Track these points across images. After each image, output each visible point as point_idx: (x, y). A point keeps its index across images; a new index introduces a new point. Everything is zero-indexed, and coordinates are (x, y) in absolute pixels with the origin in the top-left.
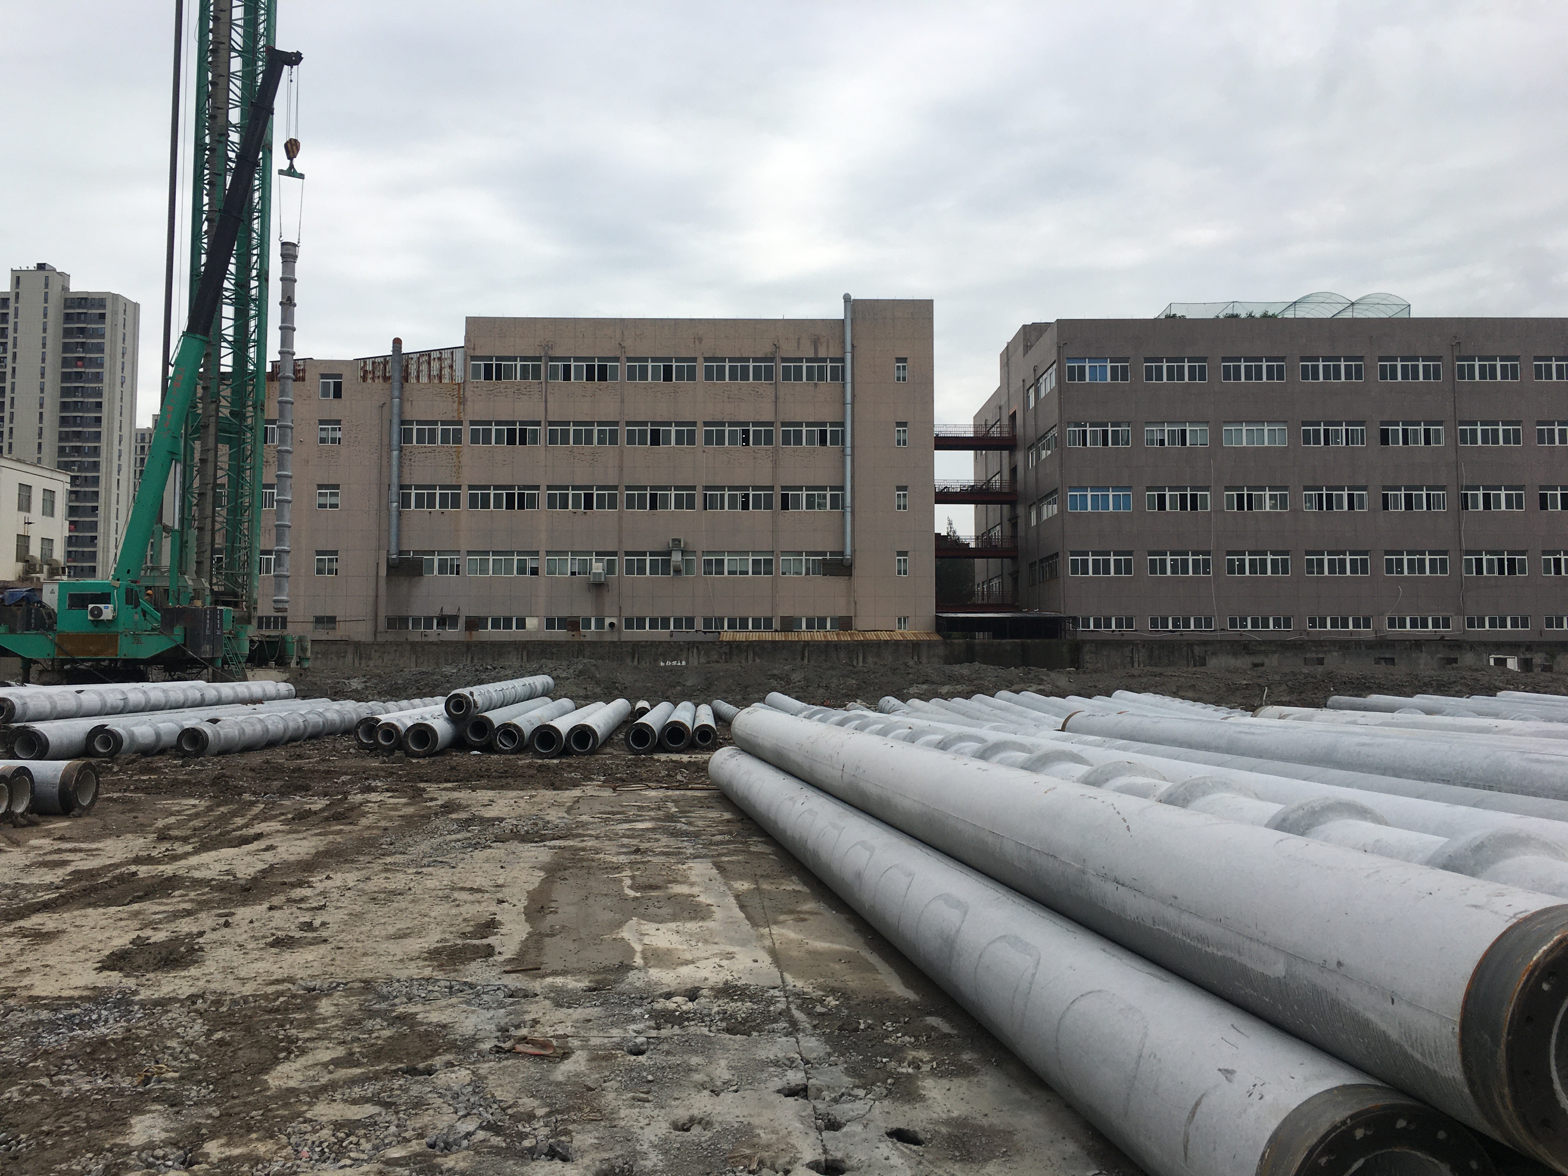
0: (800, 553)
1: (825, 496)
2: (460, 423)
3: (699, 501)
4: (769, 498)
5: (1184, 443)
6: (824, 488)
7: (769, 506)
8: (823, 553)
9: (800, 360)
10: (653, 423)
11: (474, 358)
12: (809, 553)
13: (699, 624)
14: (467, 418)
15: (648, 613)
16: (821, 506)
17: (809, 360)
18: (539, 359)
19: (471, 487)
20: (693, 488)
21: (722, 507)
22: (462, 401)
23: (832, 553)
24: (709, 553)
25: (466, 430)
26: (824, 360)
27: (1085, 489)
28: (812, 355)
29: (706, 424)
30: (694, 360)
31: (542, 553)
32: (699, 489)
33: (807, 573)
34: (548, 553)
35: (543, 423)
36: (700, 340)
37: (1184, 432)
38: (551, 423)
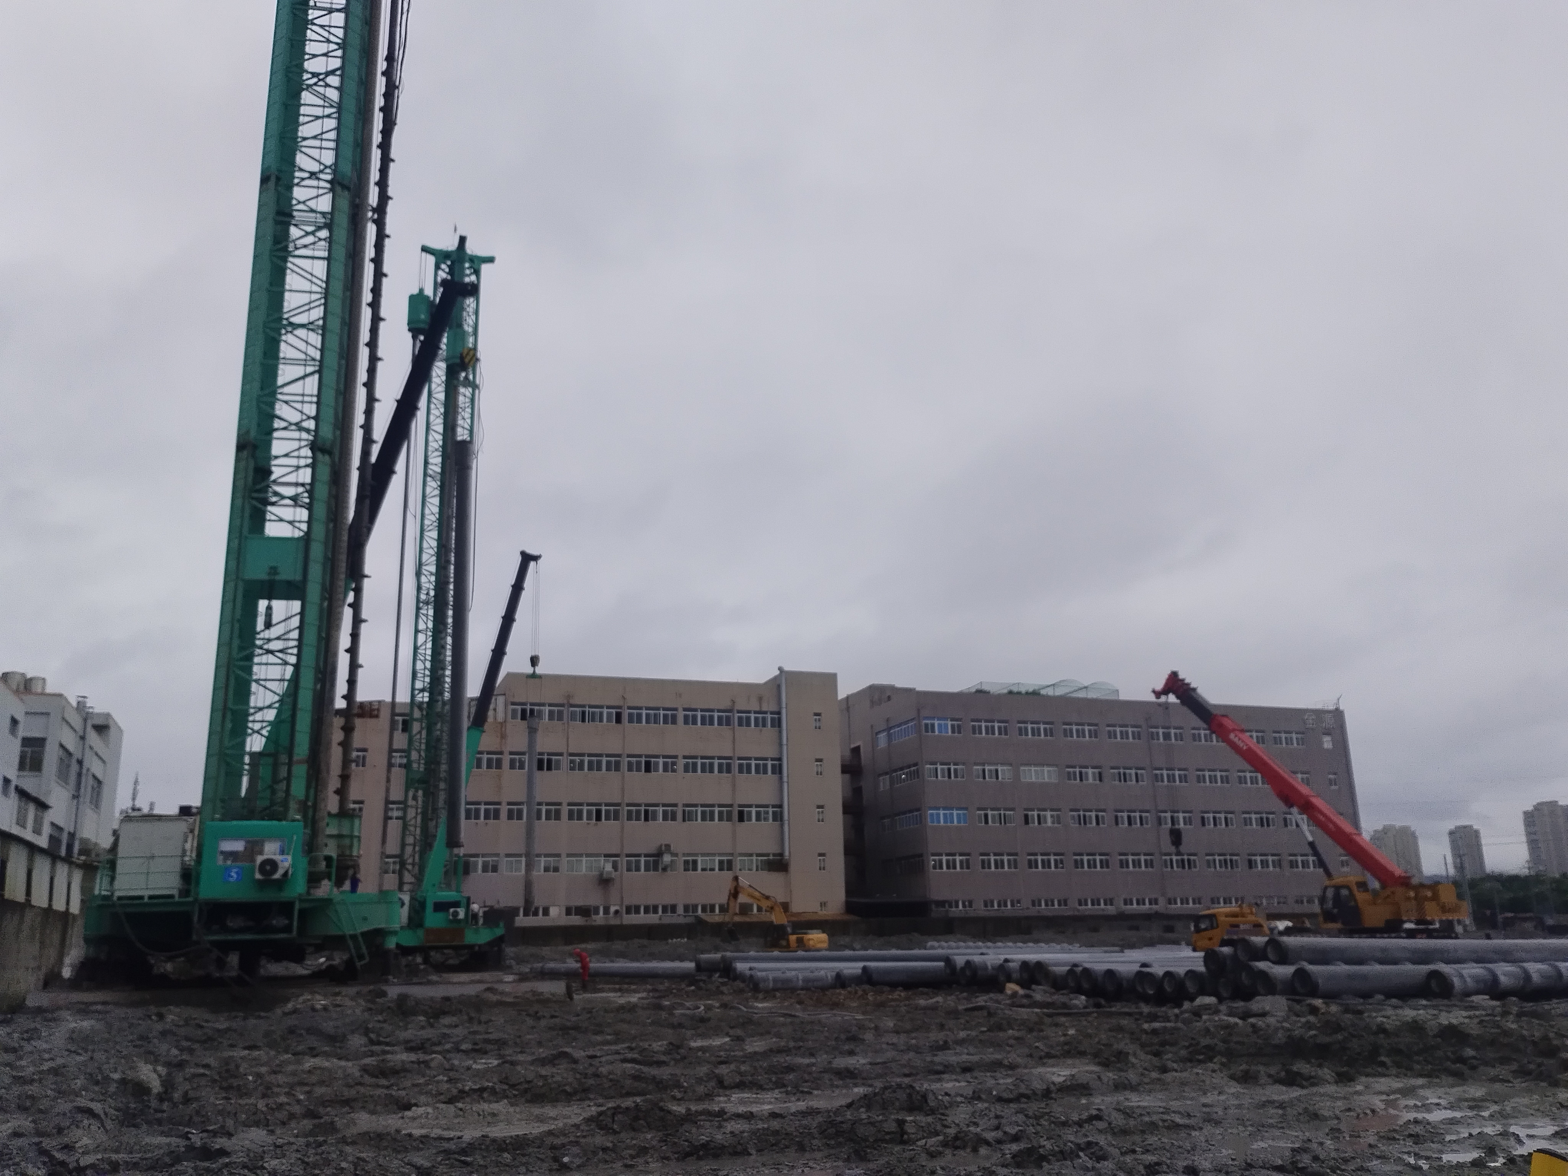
0: (751, 855)
1: (767, 813)
2: (501, 753)
3: (679, 816)
4: (729, 814)
5: (997, 778)
6: (767, 806)
7: (729, 819)
8: (768, 855)
9: (749, 712)
10: (646, 756)
11: (513, 704)
12: (758, 855)
13: (680, 910)
14: (507, 749)
15: (642, 901)
16: (766, 819)
17: (755, 712)
18: (562, 705)
19: (509, 804)
20: (675, 805)
21: (696, 820)
22: (503, 736)
23: (774, 855)
24: (689, 855)
25: (506, 760)
26: (765, 713)
27: (938, 809)
28: (758, 709)
29: (685, 757)
30: (676, 709)
31: (564, 856)
32: (680, 805)
33: (757, 870)
34: (569, 855)
35: (565, 755)
36: (680, 695)
37: (997, 771)
38: (571, 755)
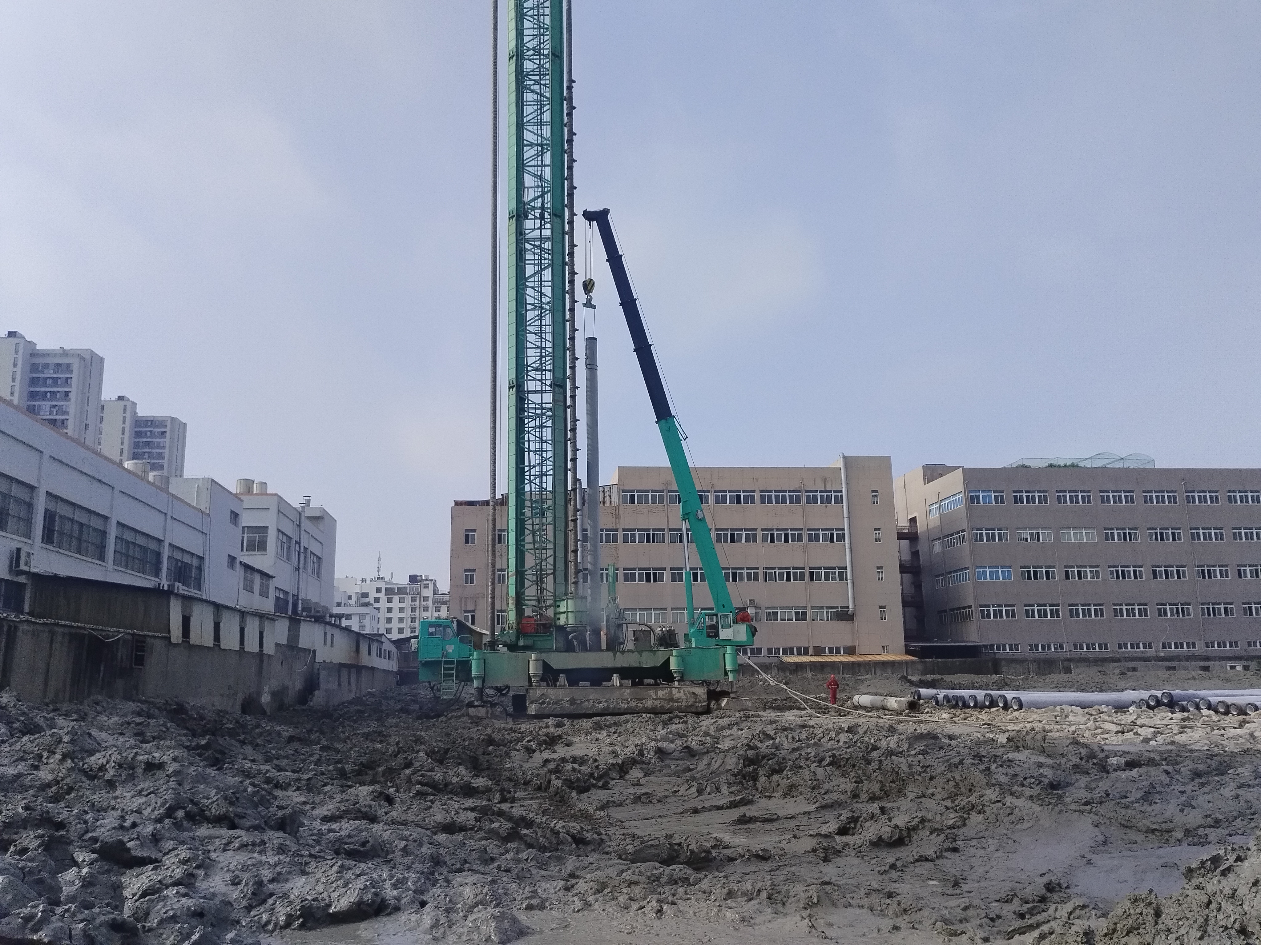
0: (822, 608)
1: (835, 573)
2: (617, 530)
3: (761, 577)
4: (802, 574)
5: (1039, 540)
6: (835, 568)
7: (802, 579)
8: (837, 608)
9: (816, 491)
10: (731, 530)
11: (623, 491)
12: (827, 608)
13: (765, 652)
14: (621, 527)
16: (834, 579)
17: (821, 492)
18: (662, 491)
19: (625, 569)
20: (757, 568)
21: (776, 581)
22: (618, 517)
23: (841, 608)
24: (769, 608)
25: (620, 534)
26: (830, 492)
27: (985, 567)
28: (823, 489)
29: (763, 530)
30: (754, 491)
31: (669, 609)
32: (761, 569)
33: (828, 620)
34: (673, 609)
35: (666, 530)
36: (757, 479)
37: (1038, 533)
38: (671, 530)
